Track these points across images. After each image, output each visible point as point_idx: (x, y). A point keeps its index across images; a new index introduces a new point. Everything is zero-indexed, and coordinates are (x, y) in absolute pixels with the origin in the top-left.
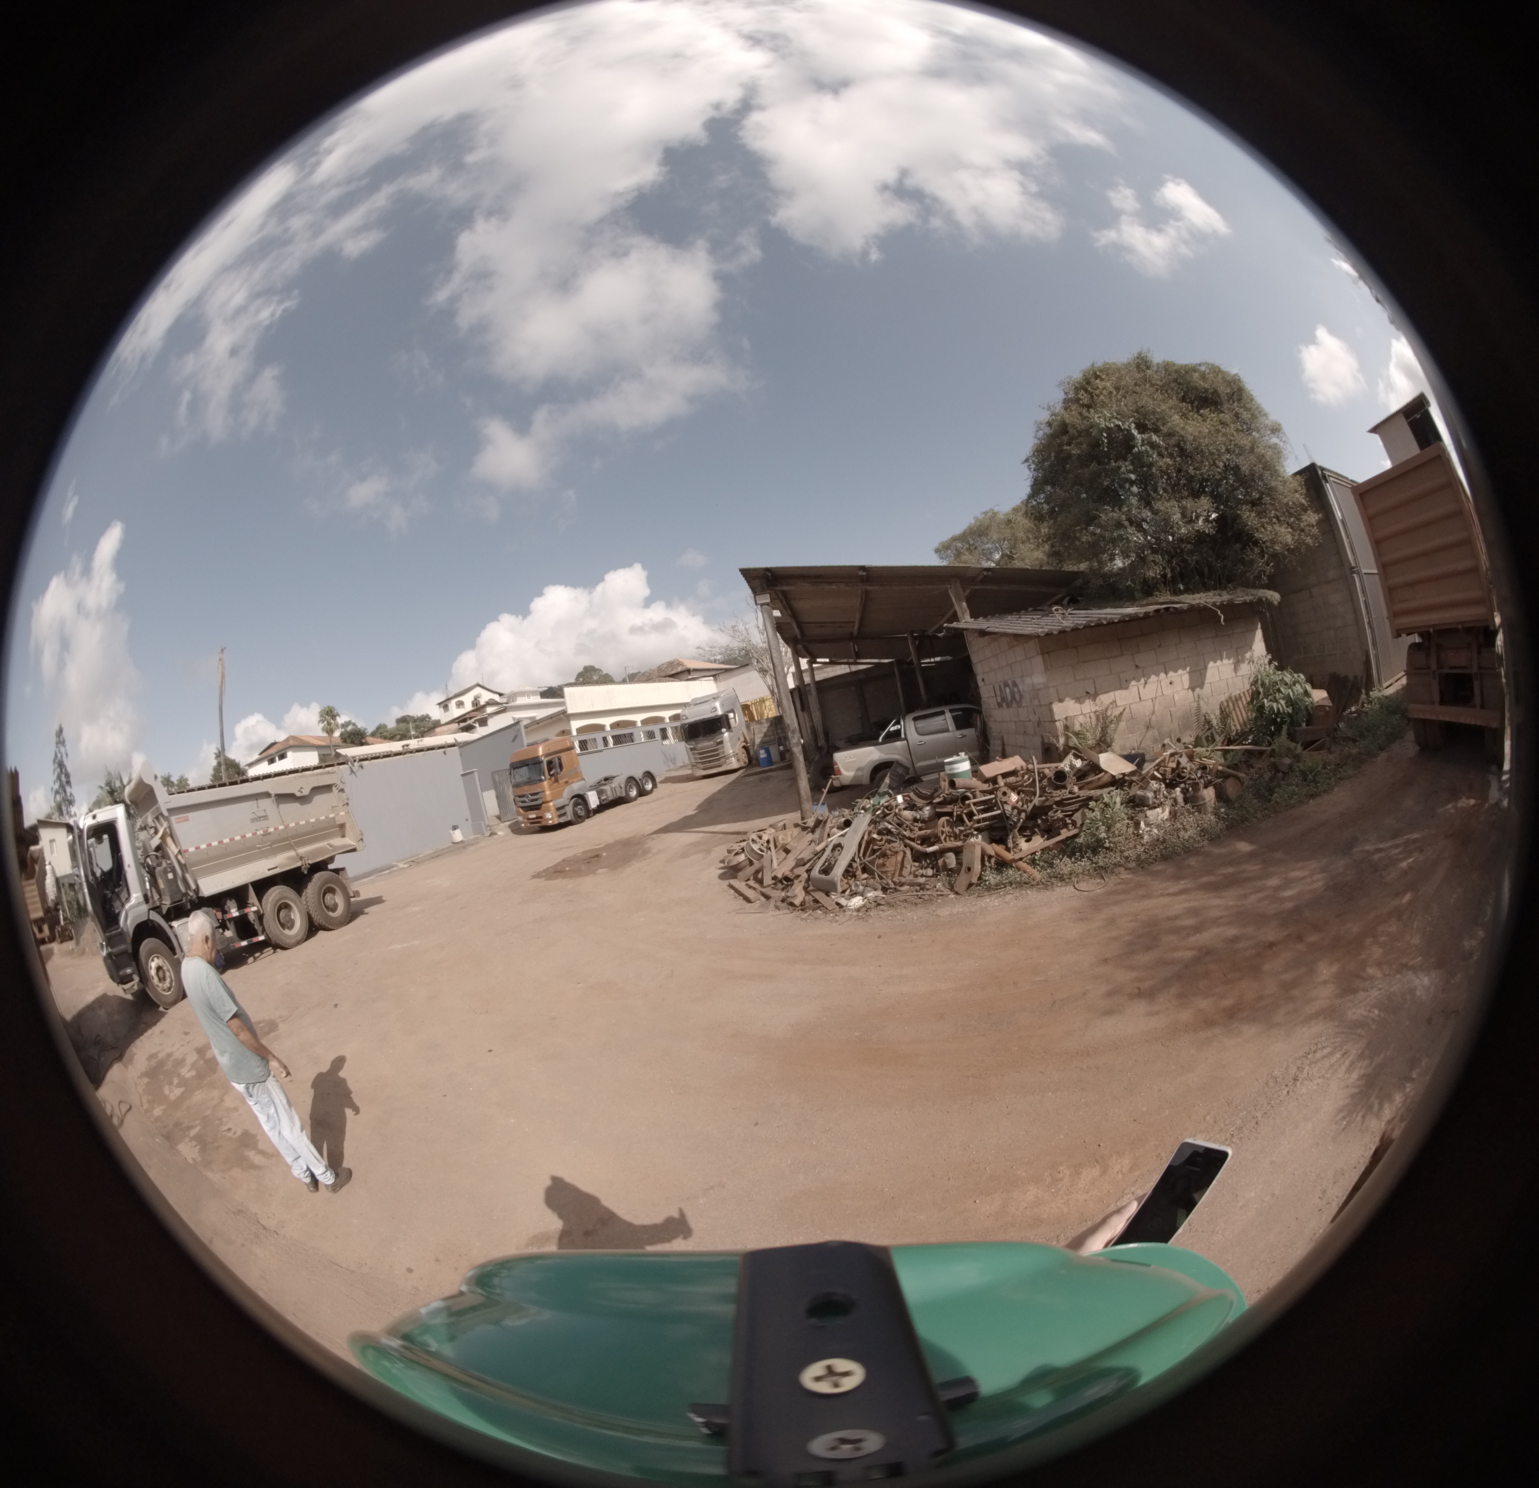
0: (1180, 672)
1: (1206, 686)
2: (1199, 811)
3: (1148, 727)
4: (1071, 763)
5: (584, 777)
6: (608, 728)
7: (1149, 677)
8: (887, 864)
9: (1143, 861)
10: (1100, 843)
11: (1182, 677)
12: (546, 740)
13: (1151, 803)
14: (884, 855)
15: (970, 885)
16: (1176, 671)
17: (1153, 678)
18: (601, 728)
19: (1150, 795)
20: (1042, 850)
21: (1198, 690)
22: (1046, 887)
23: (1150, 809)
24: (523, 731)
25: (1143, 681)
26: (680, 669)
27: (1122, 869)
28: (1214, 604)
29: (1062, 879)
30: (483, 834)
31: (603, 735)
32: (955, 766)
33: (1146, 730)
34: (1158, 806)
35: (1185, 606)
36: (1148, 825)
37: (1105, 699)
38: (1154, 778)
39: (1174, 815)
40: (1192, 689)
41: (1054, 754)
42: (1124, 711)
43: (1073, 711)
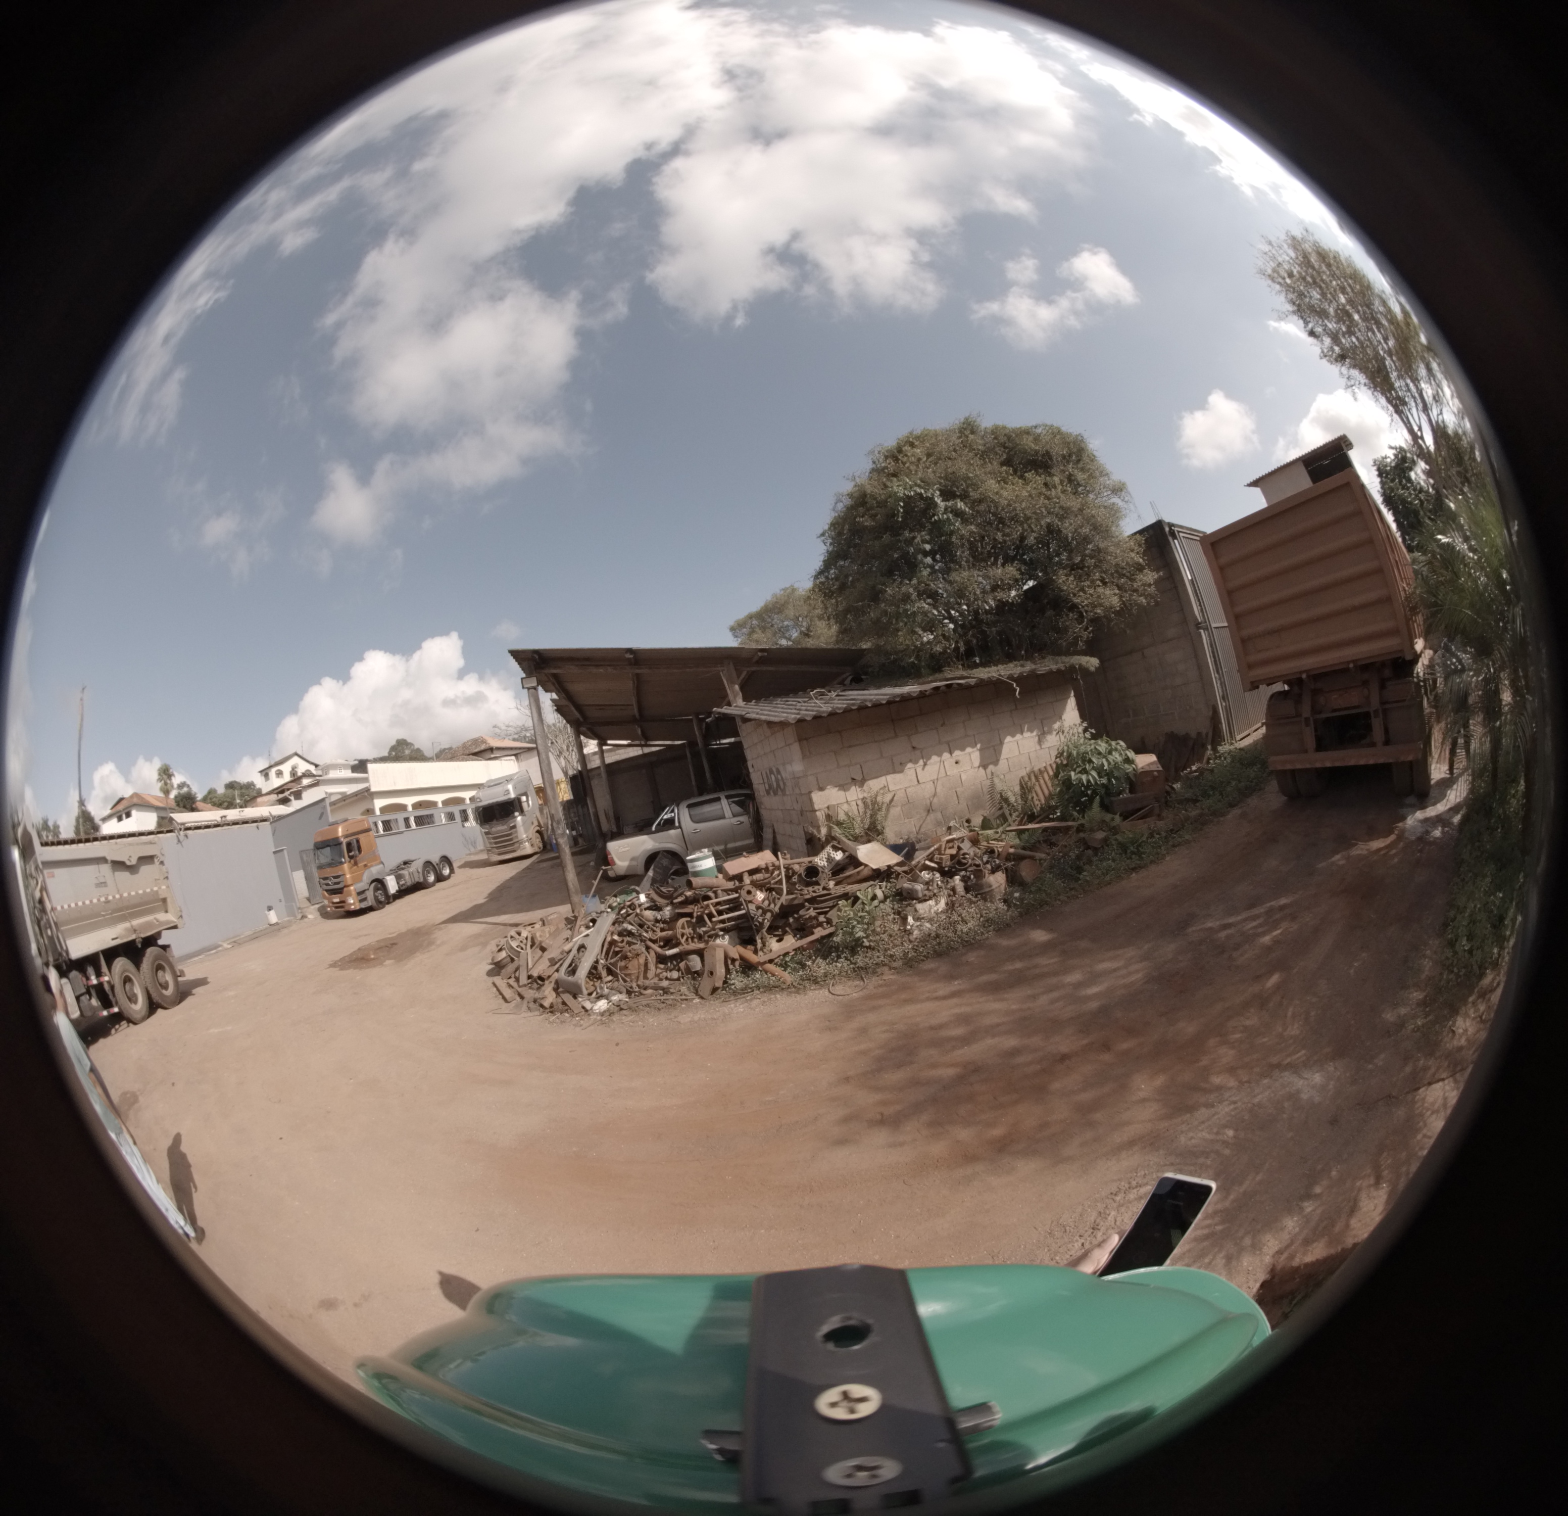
0: (969, 750)
1: (1001, 762)
2: (985, 900)
3: (929, 810)
4: (828, 857)
5: (383, 860)
6: (410, 808)
7: (929, 758)
8: (630, 966)
9: (911, 960)
10: (858, 943)
11: (971, 756)
12: (346, 820)
13: (920, 895)
14: (625, 957)
15: (715, 990)
16: (963, 749)
17: (935, 758)
18: (403, 807)
19: (919, 887)
20: (795, 950)
21: (991, 768)
22: (798, 991)
23: (920, 902)
24: (329, 809)
25: (921, 762)
26: (483, 747)
27: (886, 969)
28: (1011, 677)
29: (816, 982)
30: (295, 916)
31: (405, 815)
32: (697, 863)
33: (924, 814)
34: (930, 898)
35: (972, 682)
36: (917, 919)
37: (874, 785)
38: (926, 868)
39: (951, 906)
40: (984, 766)
41: (813, 845)
42: (900, 795)
43: (836, 799)
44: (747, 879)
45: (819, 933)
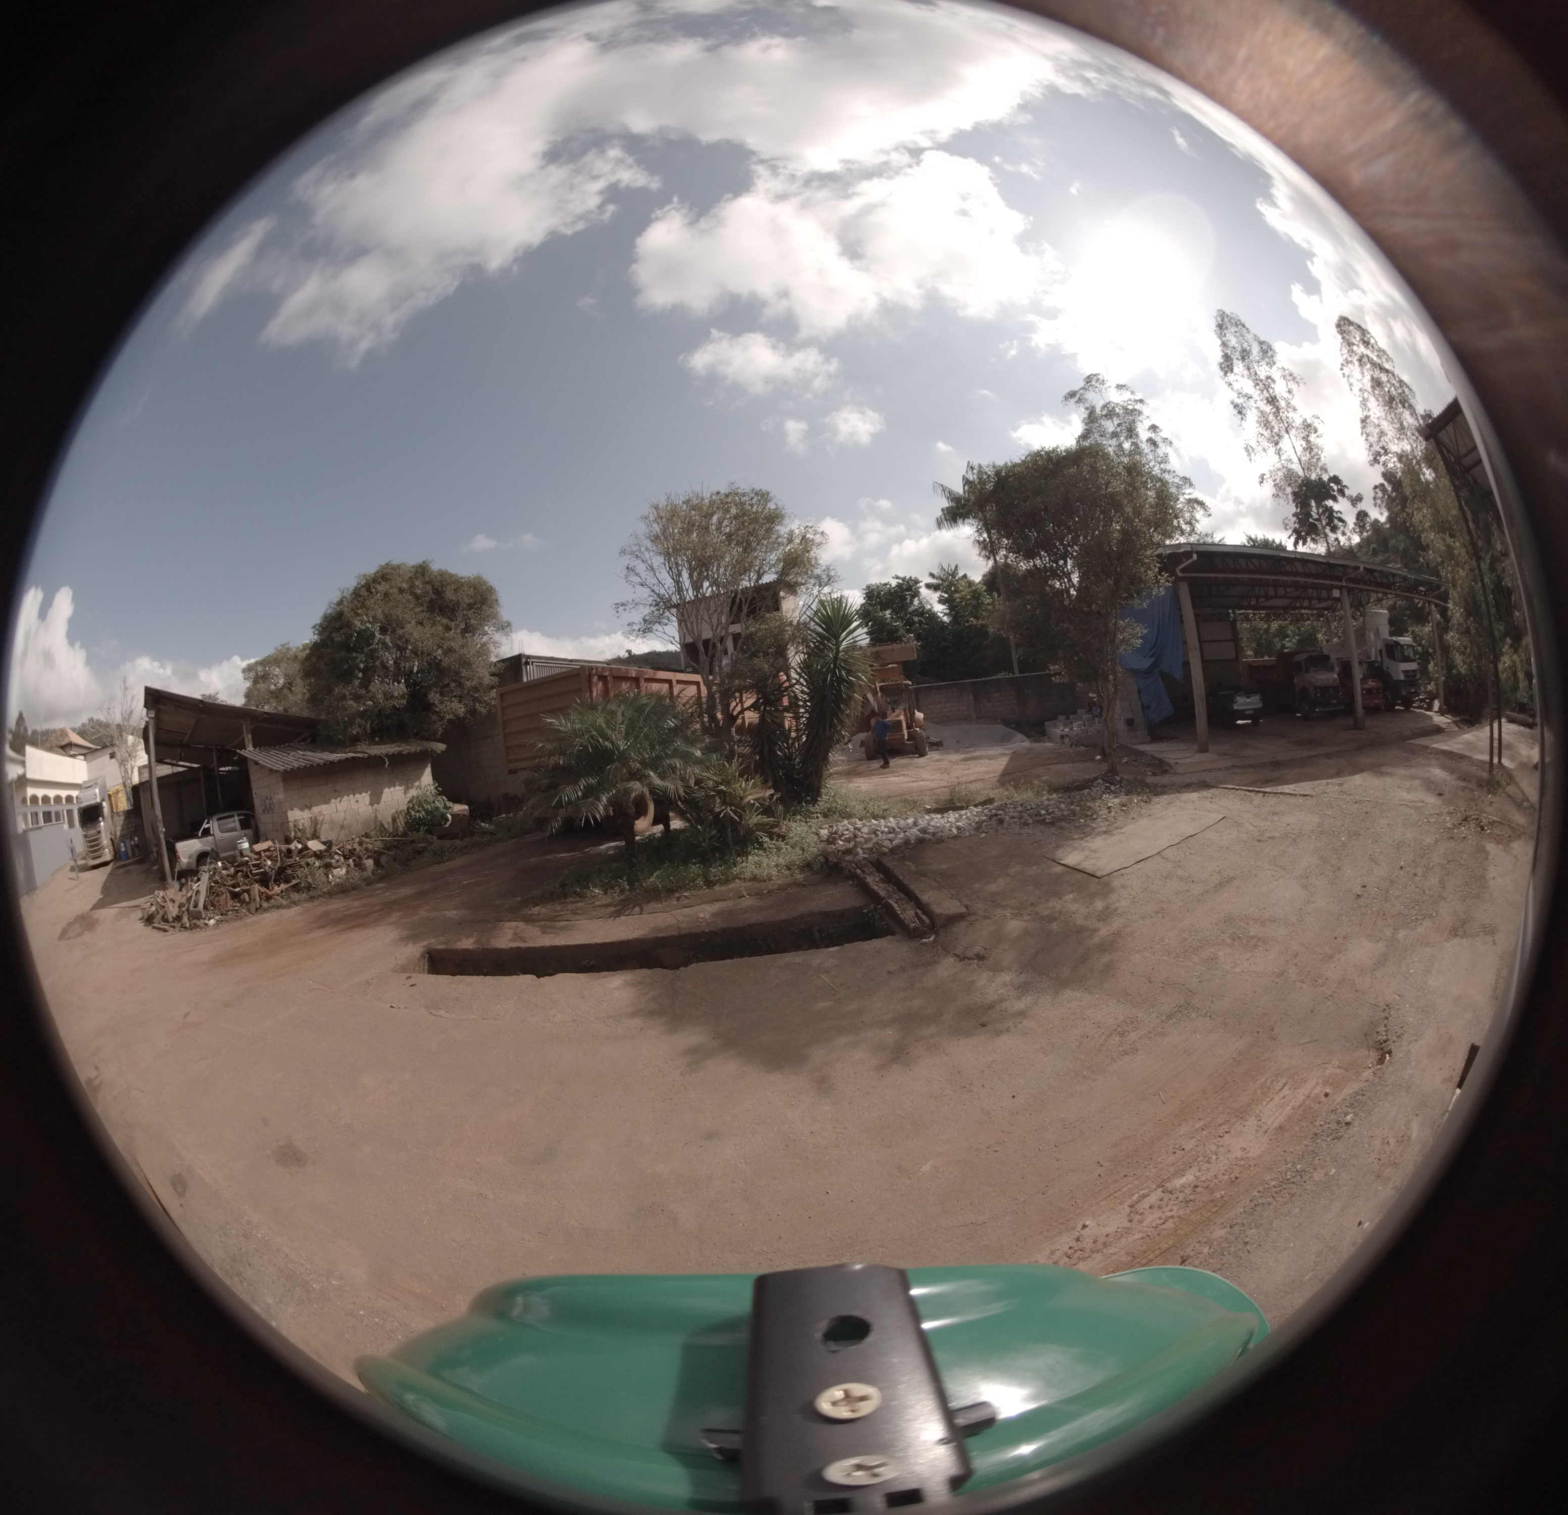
0: (364, 794)
1: (382, 805)
2: (363, 871)
3: (342, 828)
4: (296, 846)
6: (40, 802)
7: (343, 797)
10: (310, 886)
11: (364, 798)
13: (335, 866)
14: (218, 895)
15: (256, 909)
16: (360, 794)
17: (346, 798)
18: (37, 800)
19: (335, 862)
20: (286, 890)
21: (376, 806)
23: (334, 869)
25: (339, 799)
26: (66, 741)
28: (384, 754)
29: (295, 904)
32: (242, 845)
33: (338, 828)
34: (339, 868)
35: (366, 756)
36: (333, 877)
37: (316, 809)
38: (337, 854)
39: (348, 873)
40: (372, 805)
41: (288, 841)
42: (327, 817)
43: (298, 816)
44: (263, 854)
45: (294, 882)
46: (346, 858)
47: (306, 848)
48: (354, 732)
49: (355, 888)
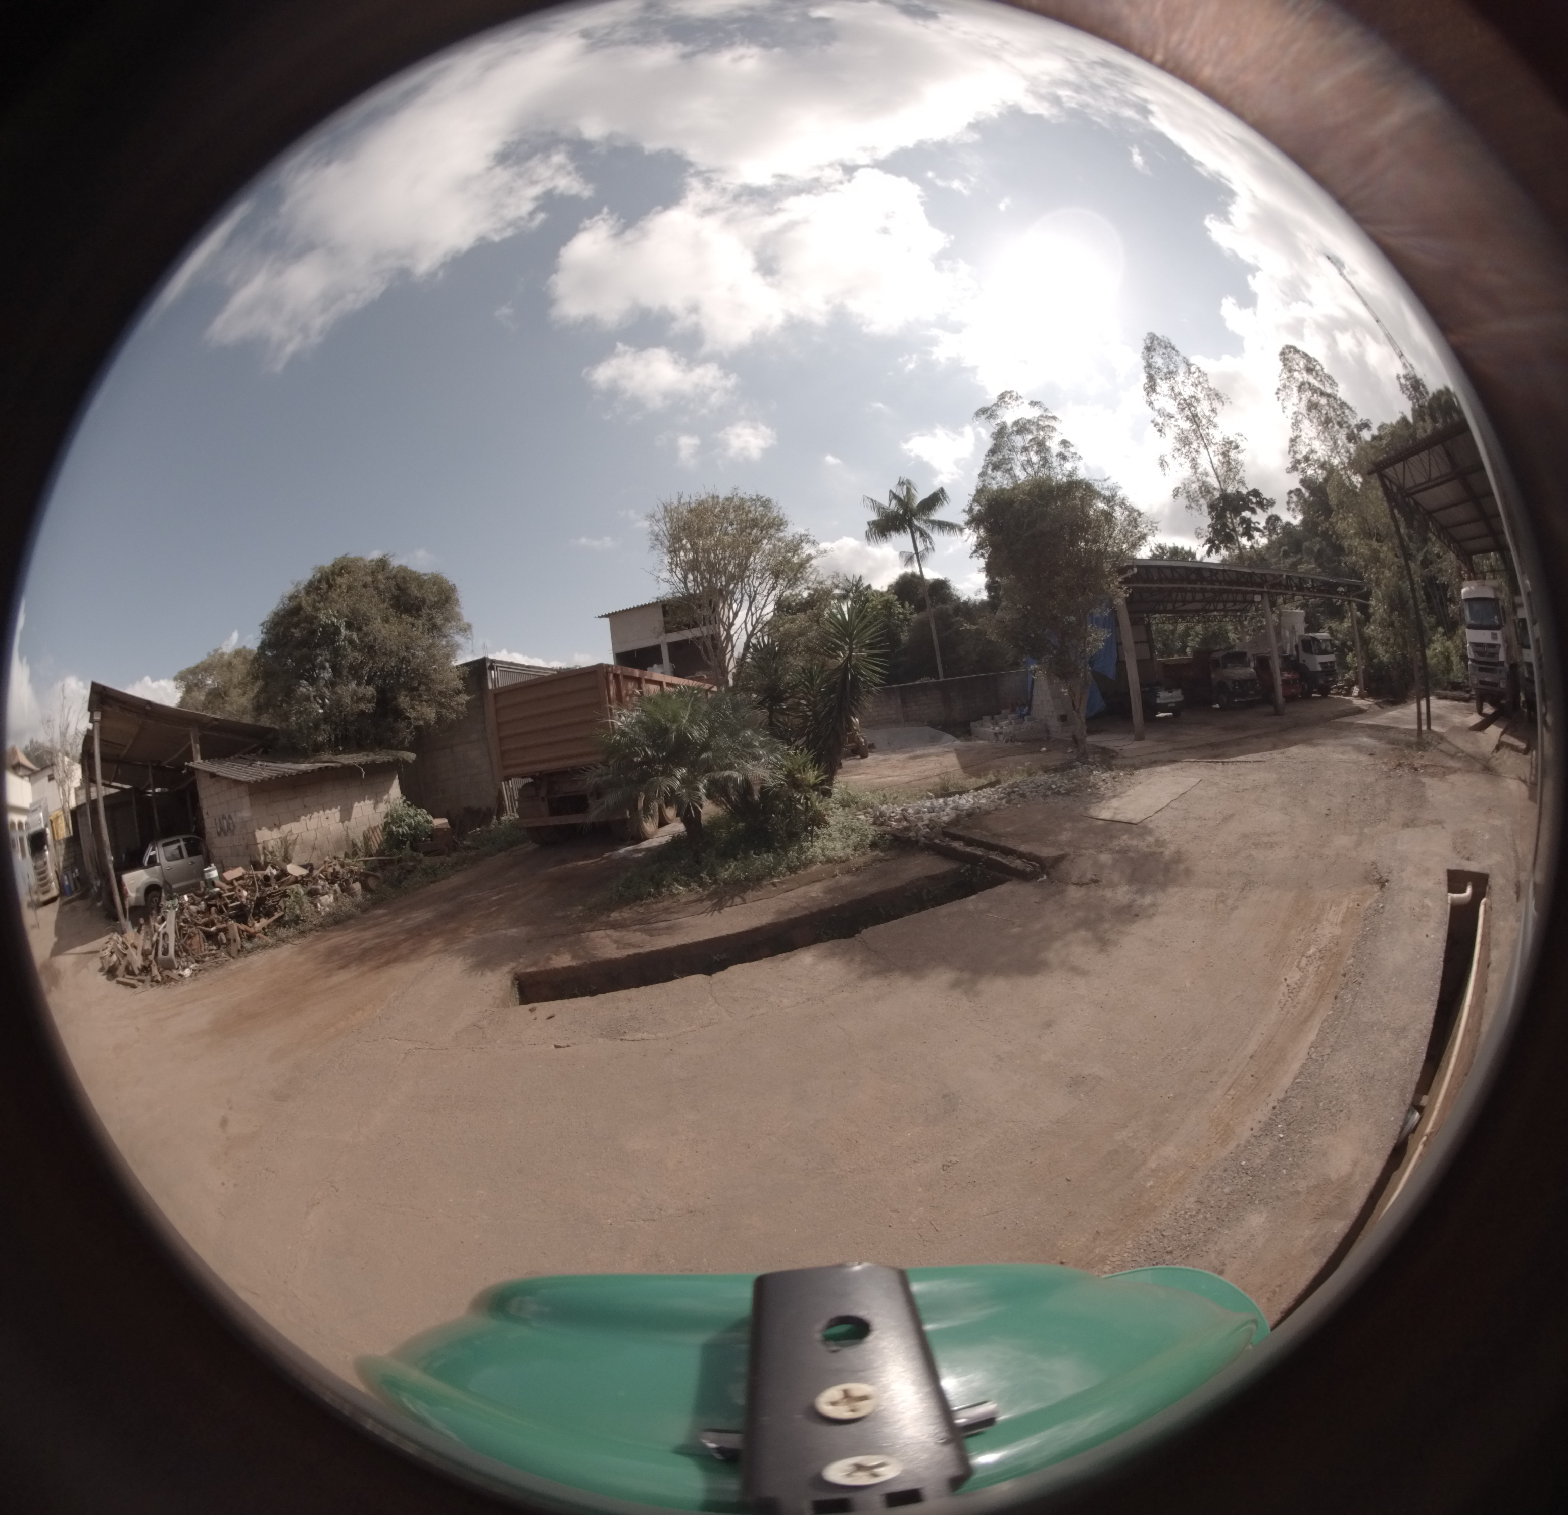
0: (334, 810)
1: (352, 820)
3: (314, 848)
4: (271, 871)
7: (313, 814)
13: (321, 892)
15: (238, 952)
16: (330, 809)
17: (316, 814)
19: (320, 888)
21: (346, 822)
23: (321, 896)
25: (308, 816)
27: (313, 932)
28: (360, 764)
29: (283, 941)
32: (210, 874)
33: (311, 850)
34: (325, 895)
35: (339, 765)
36: (321, 906)
37: (286, 828)
38: (320, 878)
39: (336, 900)
40: (343, 822)
41: (260, 866)
42: (299, 837)
43: (267, 837)
44: (236, 883)
45: (277, 915)
46: (332, 883)
47: (284, 873)
48: (320, 739)
49: (350, 917)
